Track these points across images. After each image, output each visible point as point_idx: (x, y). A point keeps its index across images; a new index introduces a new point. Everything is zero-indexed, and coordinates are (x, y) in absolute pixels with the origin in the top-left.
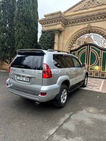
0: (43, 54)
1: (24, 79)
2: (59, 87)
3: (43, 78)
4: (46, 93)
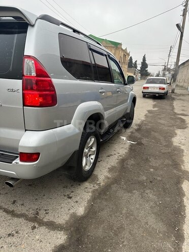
3: (24, 105)
4: (38, 154)
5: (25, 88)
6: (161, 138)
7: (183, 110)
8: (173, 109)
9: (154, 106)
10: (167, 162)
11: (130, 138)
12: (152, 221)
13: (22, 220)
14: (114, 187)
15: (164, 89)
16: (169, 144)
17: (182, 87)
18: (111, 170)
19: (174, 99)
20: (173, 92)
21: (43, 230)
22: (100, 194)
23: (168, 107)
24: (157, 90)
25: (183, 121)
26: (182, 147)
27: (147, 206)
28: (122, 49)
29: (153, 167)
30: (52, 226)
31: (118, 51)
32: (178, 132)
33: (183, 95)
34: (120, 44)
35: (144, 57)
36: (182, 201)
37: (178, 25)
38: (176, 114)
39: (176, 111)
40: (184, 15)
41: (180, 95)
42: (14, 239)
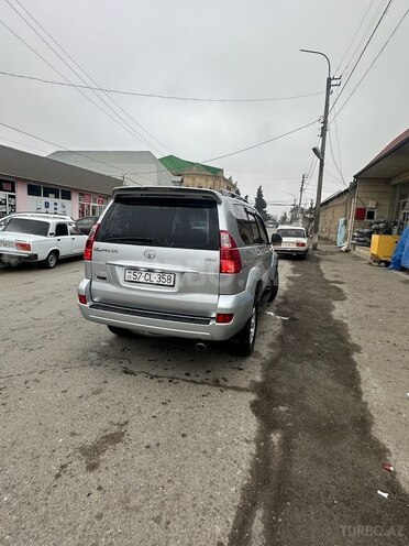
1: (154, 278)
2: (252, 297)
5: (222, 257)
6: (318, 312)
7: (336, 276)
8: (322, 274)
9: (294, 271)
10: (330, 336)
11: (278, 313)
12: (330, 382)
14: (282, 360)
15: (303, 245)
16: (329, 318)
17: (327, 239)
18: (271, 345)
19: (318, 260)
20: (315, 248)
22: (270, 366)
23: (313, 272)
24: (294, 247)
25: (339, 290)
26: (345, 321)
27: (322, 373)
28: (224, 179)
29: (316, 341)
31: (217, 182)
32: (336, 304)
33: (332, 253)
34: (221, 171)
35: (259, 190)
36: (355, 368)
37: (315, 150)
38: (327, 281)
39: (326, 277)
40: (323, 135)
41: (326, 253)
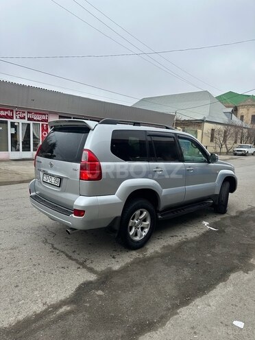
0: (87, 130)
1: (53, 180)
2: (120, 201)
3: (80, 179)
4: (84, 211)
5: (82, 168)
11: (214, 224)
13: (74, 262)
21: (84, 270)
22: (140, 261)
27: (174, 278)
30: (91, 270)
42: (64, 270)
